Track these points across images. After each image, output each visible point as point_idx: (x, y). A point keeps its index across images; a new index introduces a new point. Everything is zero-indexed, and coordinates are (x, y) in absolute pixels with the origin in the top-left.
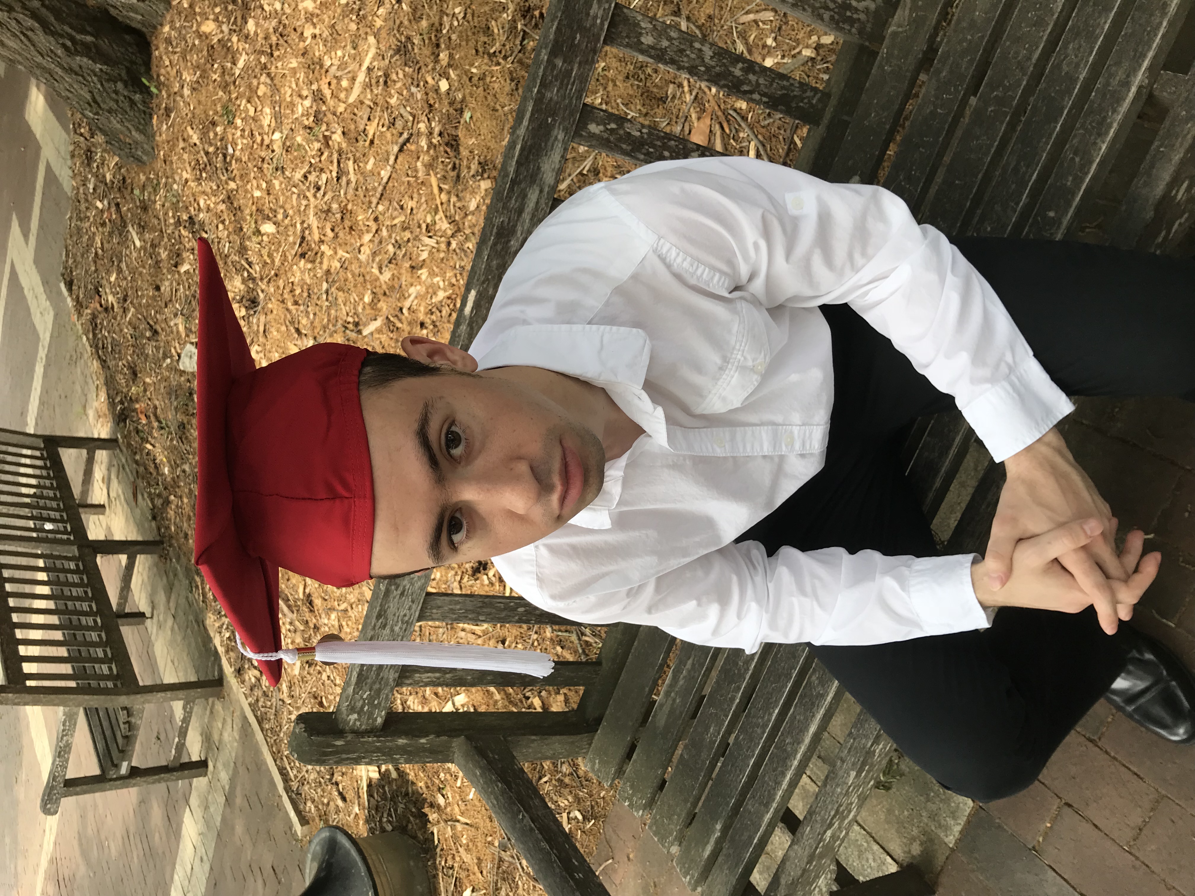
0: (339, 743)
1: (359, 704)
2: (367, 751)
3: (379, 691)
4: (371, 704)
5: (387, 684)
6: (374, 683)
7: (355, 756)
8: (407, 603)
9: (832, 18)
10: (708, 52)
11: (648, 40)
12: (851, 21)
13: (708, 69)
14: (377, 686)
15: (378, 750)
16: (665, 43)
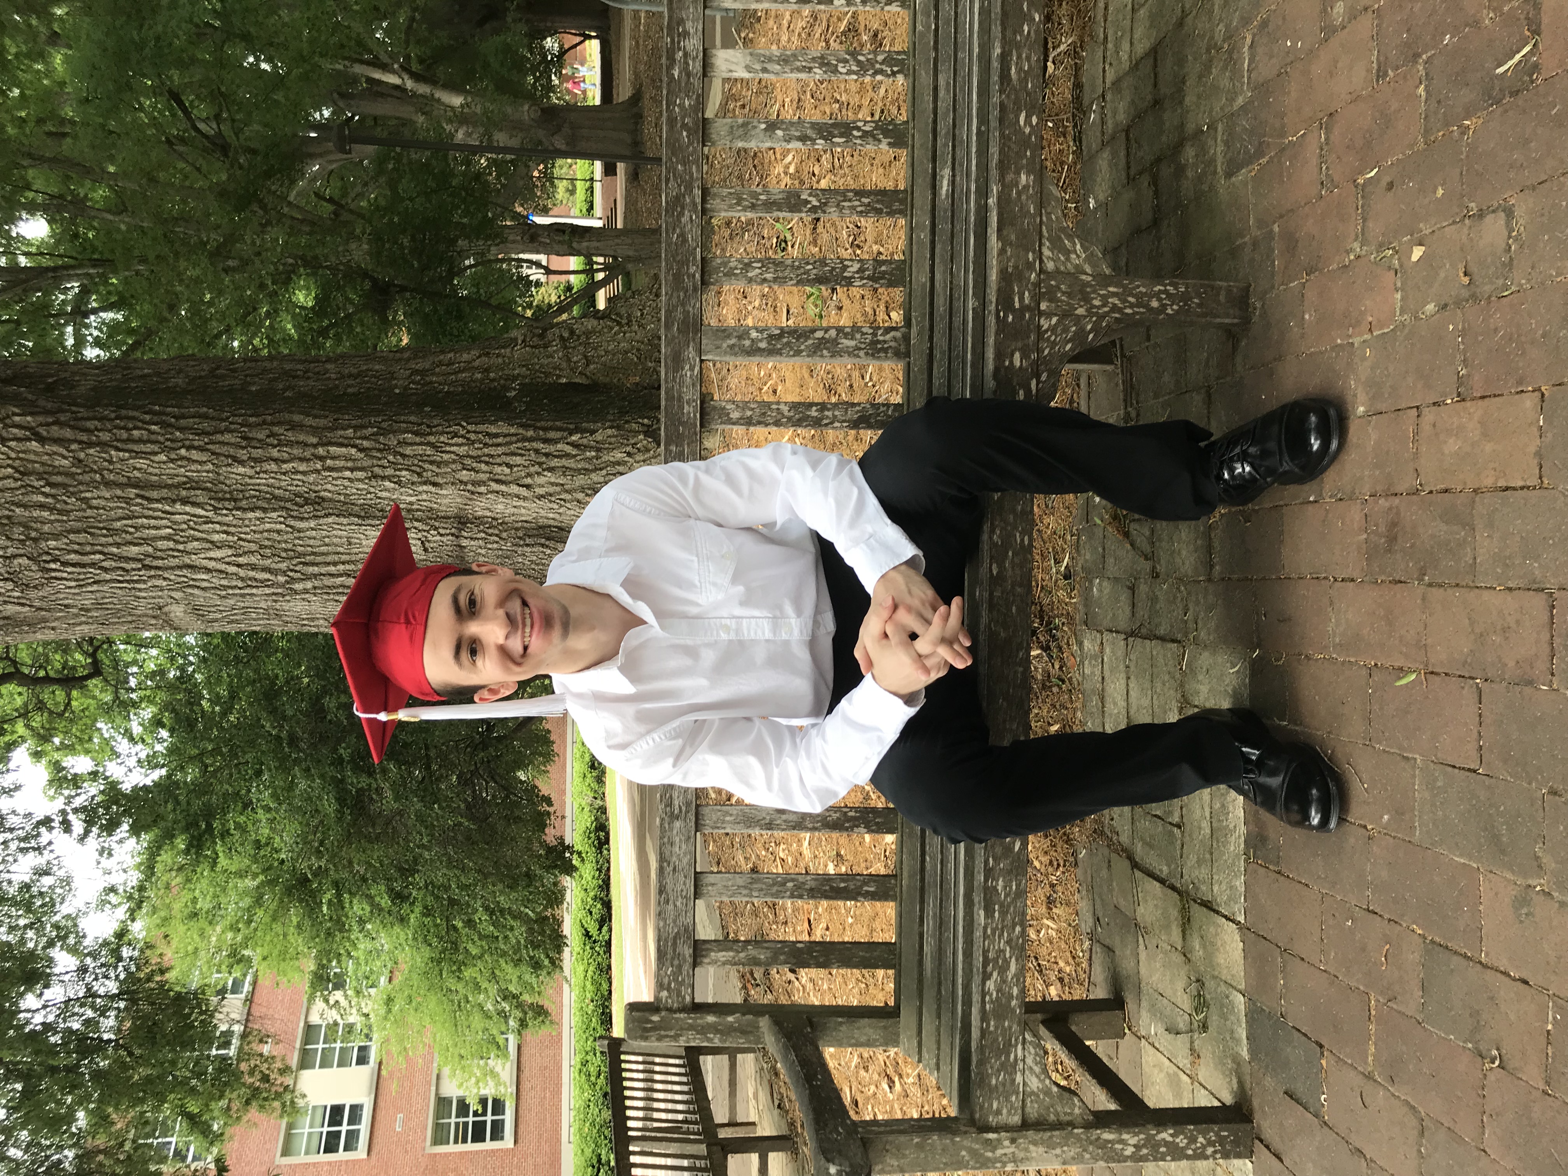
0: (655, 1018)
1: (666, 981)
2: (682, 1029)
3: (680, 967)
4: (676, 980)
5: (685, 961)
6: (673, 959)
7: (672, 1033)
8: (682, 879)
9: (867, 354)
10: (785, 409)
11: (735, 415)
12: (885, 350)
13: (789, 419)
14: (676, 962)
15: (691, 1027)
16: (749, 413)
